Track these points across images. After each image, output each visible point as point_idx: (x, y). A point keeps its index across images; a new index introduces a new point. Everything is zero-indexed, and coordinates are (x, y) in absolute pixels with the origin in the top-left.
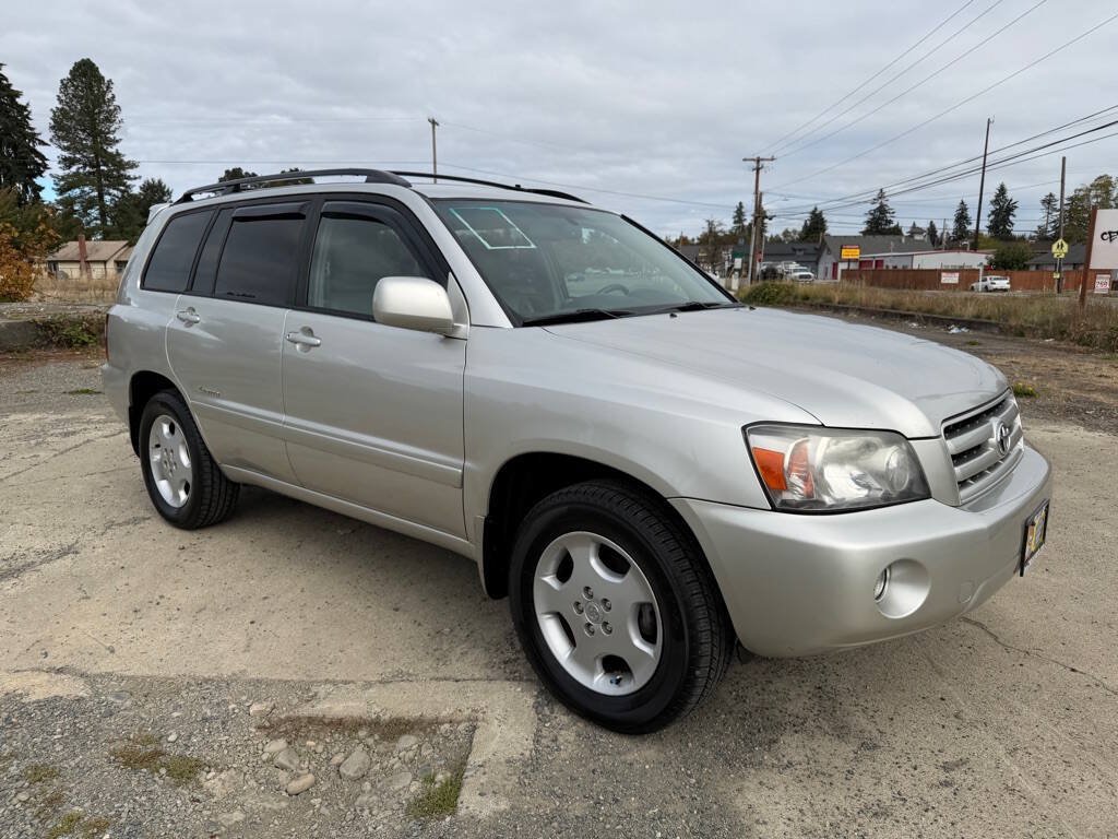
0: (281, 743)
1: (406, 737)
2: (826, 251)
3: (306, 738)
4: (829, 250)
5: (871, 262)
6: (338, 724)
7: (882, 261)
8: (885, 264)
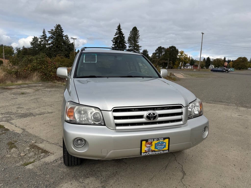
0: (29, 148)
1: (43, 153)
3: (33, 149)
6: (39, 148)
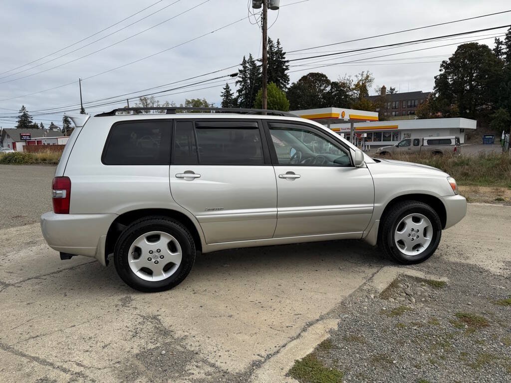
2: (6, 136)
4: (8, 136)
5: (35, 141)
7: (41, 141)
8: (43, 142)
